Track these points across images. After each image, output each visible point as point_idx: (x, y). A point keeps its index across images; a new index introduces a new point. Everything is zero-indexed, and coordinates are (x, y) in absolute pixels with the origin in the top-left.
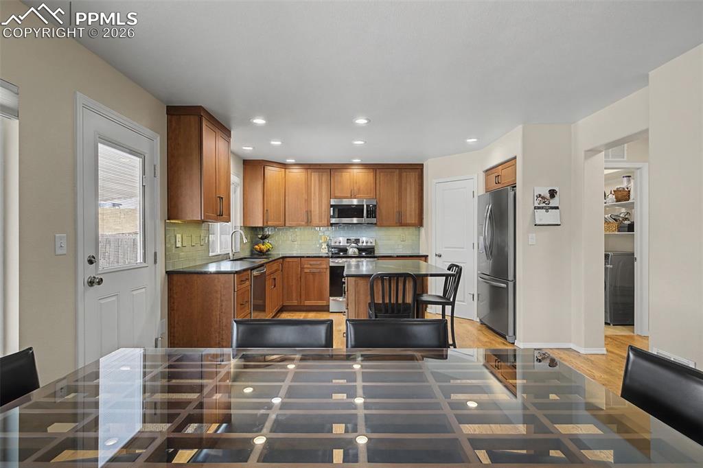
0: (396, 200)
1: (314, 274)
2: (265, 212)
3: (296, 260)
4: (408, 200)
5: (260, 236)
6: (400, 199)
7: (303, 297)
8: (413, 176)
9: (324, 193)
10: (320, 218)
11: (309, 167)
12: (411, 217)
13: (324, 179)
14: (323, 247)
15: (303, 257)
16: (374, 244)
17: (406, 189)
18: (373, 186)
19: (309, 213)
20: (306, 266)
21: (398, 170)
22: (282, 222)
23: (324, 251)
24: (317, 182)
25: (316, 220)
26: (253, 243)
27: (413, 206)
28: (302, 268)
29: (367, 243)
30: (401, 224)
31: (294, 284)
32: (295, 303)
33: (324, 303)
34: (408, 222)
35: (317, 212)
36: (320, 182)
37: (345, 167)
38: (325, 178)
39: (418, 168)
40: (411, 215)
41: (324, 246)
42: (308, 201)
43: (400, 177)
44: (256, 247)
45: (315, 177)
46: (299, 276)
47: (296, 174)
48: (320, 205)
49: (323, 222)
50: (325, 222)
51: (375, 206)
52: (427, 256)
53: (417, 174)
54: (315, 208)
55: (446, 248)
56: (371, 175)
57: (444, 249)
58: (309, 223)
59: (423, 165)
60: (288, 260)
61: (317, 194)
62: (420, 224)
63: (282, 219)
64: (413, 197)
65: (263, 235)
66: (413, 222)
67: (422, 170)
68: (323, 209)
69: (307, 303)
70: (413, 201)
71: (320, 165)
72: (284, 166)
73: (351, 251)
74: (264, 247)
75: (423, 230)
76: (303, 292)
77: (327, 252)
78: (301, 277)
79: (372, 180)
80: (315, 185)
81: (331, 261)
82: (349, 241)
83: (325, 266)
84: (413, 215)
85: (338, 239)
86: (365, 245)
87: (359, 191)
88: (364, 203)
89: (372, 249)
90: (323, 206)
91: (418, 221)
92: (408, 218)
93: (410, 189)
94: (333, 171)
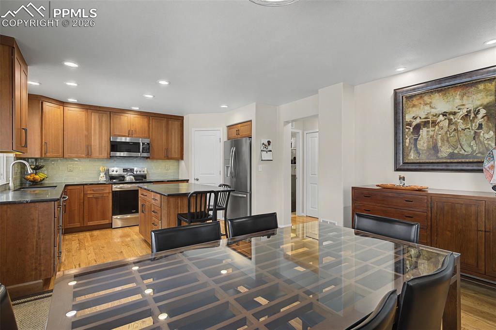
0: (164, 140)
1: (97, 198)
2: (43, 145)
3: (78, 187)
4: (173, 141)
6: (167, 139)
7: (86, 219)
8: (177, 124)
9: (104, 131)
10: (100, 152)
11: (88, 108)
12: (175, 153)
13: (104, 119)
14: (102, 175)
15: (86, 184)
16: (146, 173)
17: (172, 134)
18: (147, 128)
19: (89, 147)
20: (89, 192)
21: (165, 119)
22: (61, 153)
23: (102, 179)
24: (97, 121)
25: (96, 153)
26: (22, 173)
27: (177, 146)
28: (85, 194)
29: (137, 172)
30: (168, 157)
31: (76, 208)
32: (78, 225)
33: (107, 222)
34: (173, 156)
35: (98, 146)
36: (100, 122)
37: (122, 111)
38: (105, 118)
39: (180, 119)
40: (175, 151)
41: (102, 174)
42: (88, 137)
43: (167, 124)
44: (28, 177)
45: (95, 117)
46: (82, 201)
47: (73, 112)
48: (100, 142)
49: (103, 155)
50: (105, 155)
51: (148, 144)
52: (188, 180)
53: (179, 123)
54: (95, 142)
55: (201, 174)
56: (146, 120)
58: (89, 155)
59: (183, 117)
60: (70, 188)
61: (97, 132)
62: (182, 158)
63: (61, 150)
64: (177, 139)
66: (177, 157)
67: (183, 120)
68: (103, 145)
69: (91, 223)
70: (177, 142)
71: (100, 107)
72: (63, 103)
73: (128, 178)
74: (38, 177)
75: (182, 163)
76: (86, 215)
77: (105, 180)
78: (83, 202)
79: (146, 124)
80: (95, 124)
81: (114, 186)
82: (125, 170)
83: (107, 191)
84: (177, 151)
85: (115, 169)
86: (139, 173)
87: (135, 131)
88: (140, 142)
89: (144, 177)
90: (103, 141)
91: (179, 156)
92: (173, 154)
93: (175, 133)
94: (113, 114)
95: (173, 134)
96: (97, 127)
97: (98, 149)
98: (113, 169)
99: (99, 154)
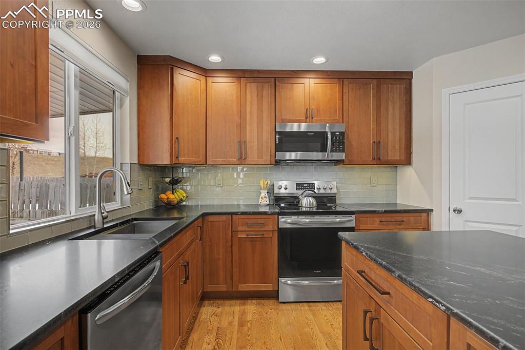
0: (372, 125)
1: (253, 240)
2: (174, 141)
3: (224, 218)
4: (390, 127)
5: (168, 180)
6: (378, 123)
7: (235, 278)
8: (398, 88)
9: (265, 115)
10: (260, 152)
11: (241, 75)
12: (394, 150)
13: (265, 93)
14: (263, 195)
15: (236, 213)
16: (335, 191)
17: (387, 110)
18: (338, 103)
19: (242, 144)
20: (240, 228)
21: (375, 81)
22: (201, 159)
23: (264, 201)
24: (255, 98)
25: (252, 156)
26: (159, 189)
27: (398, 135)
28: (234, 232)
29: (319, 189)
30: (379, 160)
31: (221, 257)
32: (223, 287)
33: (269, 287)
34: (390, 158)
35: (256, 143)
36: (260, 97)
38: (267, 91)
39: (404, 79)
40: (394, 147)
41: (264, 193)
42: (241, 127)
43: (379, 88)
44: (163, 196)
45: (251, 89)
46: (229, 244)
47: (222, 85)
48: (259, 133)
49: (264, 158)
50: (267, 158)
51: (342, 134)
52: (432, 210)
53: (403, 87)
54: (252, 136)
55: (471, 198)
56: (336, 88)
57: (467, 201)
58: (242, 160)
59: (411, 73)
60: (211, 218)
61: (255, 116)
62: (408, 162)
63: (202, 153)
64: (398, 121)
65: (173, 179)
66: (398, 159)
67: (410, 80)
68: (264, 139)
69: (244, 287)
70: (398, 127)
71: (259, 71)
72: (206, 72)
73: (307, 202)
74: (173, 197)
76: (235, 270)
77: (268, 203)
78: (232, 246)
79: (337, 95)
80: (251, 103)
81: (282, 219)
82: (300, 186)
83: (270, 228)
84: (398, 147)
85: (284, 184)
86: (323, 192)
87: (318, 111)
88: (327, 130)
89: (332, 199)
90: (265, 134)
91: (403, 158)
92: (390, 153)
93: (393, 109)
94: (279, 82)
95: (390, 109)
96: (255, 108)
97: (256, 148)
98: (280, 183)
99: (258, 158)
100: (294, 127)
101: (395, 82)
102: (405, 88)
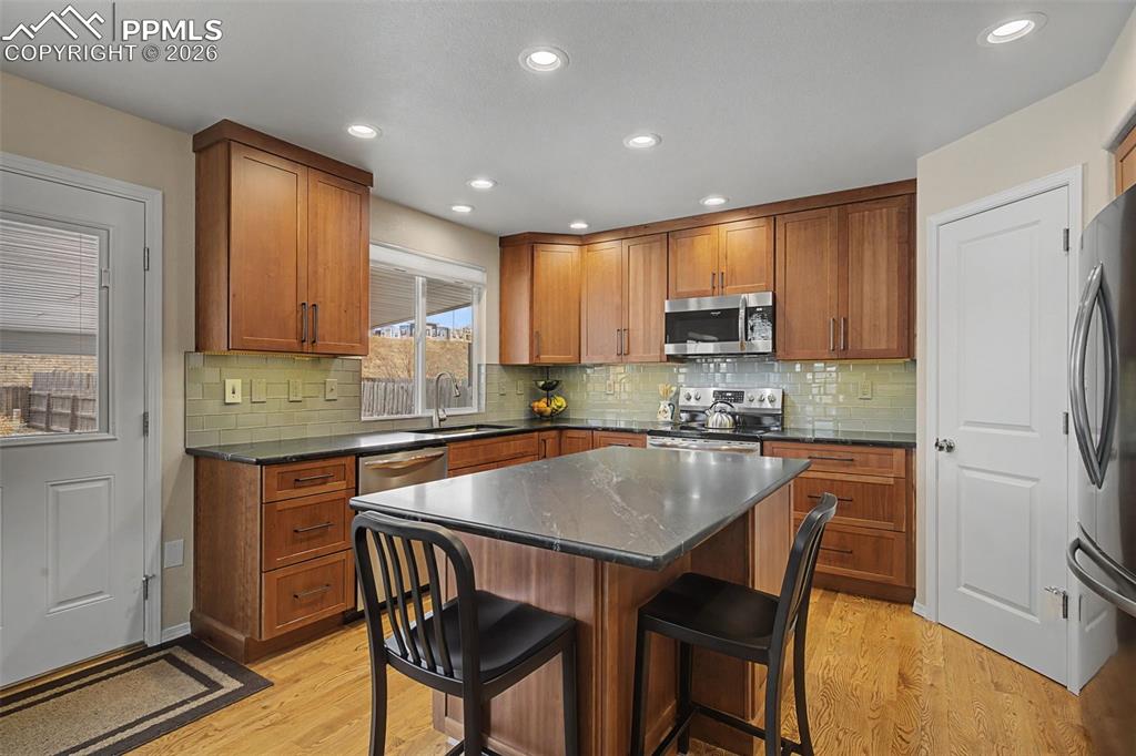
0: (831, 289)
2: (535, 337)
4: (867, 288)
5: (541, 384)
6: (843, 281)
9: (654, 289)
10: (646, 344)
12: (876, 329)
13: (654, 257)
14: (662, 408)
15: (597, 428)
16: (779, 405)
17: (861, 260)
18: (767, 258)
21: (835, 209)
22: (574, 358)
23: (662, 419)
24: (641, 264)
27: (883, 303)
30: (845, 352)
34: (866, 347)
35: (641, 333)
36: (647, 263)
37: (702, 222)
38: (657, 254)
39: (899, 198)
40: (874, 327)
41: (664, 405)
42: (622, 310)
43: (843, 226)
44: (535, 404)
45: (636, 253)
48: (645, 317)
49: (652, 353)
50: (655, 352)
51: (769, 309)
52: (914, 445)
53: (895, 210)
54: (636, 322)
55: (968, 423)
56: (763, 233)
57: (962, 428)
58: (624, 354)
59: (914, 181)
60: (570, 432)
61: (640, 295)
63: (574, 348)
64: (883, 276)
65: (546, 382)
66: (883, 346)
67: (912, 196)
70: (883, 289)
71: (646, 226)
72: (584, 240)
73: (715, 421)
75: (918, 373)
77: (669, 420)
79: (764, 245)
80: (636, 274)
81: (651, 441)
82: (719, 394)
87: (733, 272)
88: (737, 304)
92: (866, 336)
93: (874, 254)
94: (673, 237)
95: (868, 255)
96: (641, 278)
97: (641, 338)
98: (688, 392)
99: (644, 353)
100: (693, 305)
101: (878, 206)
102: (899, 212)
